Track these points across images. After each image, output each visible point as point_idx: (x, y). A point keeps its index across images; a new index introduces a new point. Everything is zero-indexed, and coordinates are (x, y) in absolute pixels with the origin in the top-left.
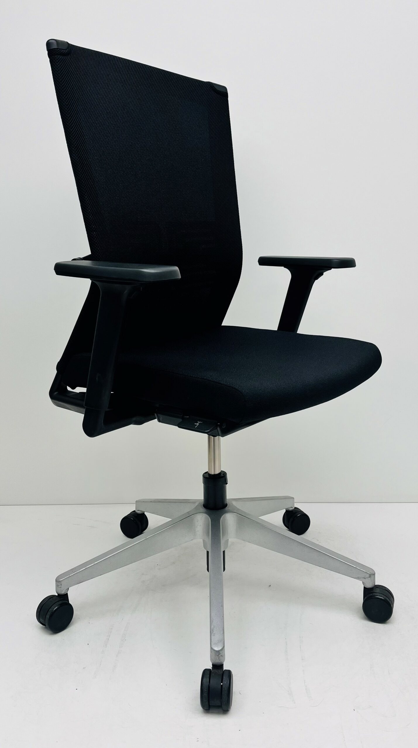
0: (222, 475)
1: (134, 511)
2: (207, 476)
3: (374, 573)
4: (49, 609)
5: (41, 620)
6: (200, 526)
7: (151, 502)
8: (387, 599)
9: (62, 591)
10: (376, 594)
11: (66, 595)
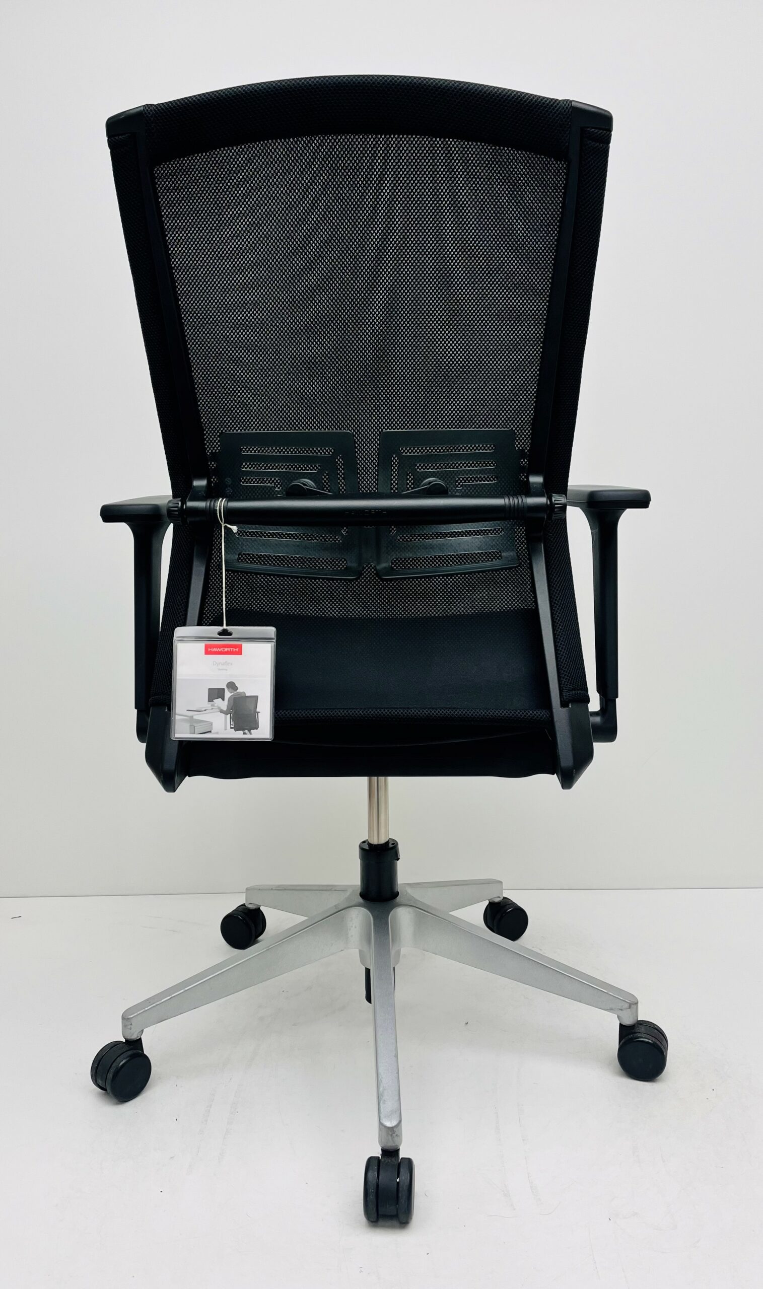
0: (391, 846)
1: (244, 905)
2: (367, 847)
3: (636, 1002)
4: (112, 1064)
5: (100, 1082)
6: (356, 927)
7: (272, 889)
8: (658, 1043)
9: (133, 1034)
10: (639, 1035)
11: (139, 1041)
